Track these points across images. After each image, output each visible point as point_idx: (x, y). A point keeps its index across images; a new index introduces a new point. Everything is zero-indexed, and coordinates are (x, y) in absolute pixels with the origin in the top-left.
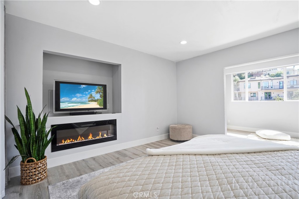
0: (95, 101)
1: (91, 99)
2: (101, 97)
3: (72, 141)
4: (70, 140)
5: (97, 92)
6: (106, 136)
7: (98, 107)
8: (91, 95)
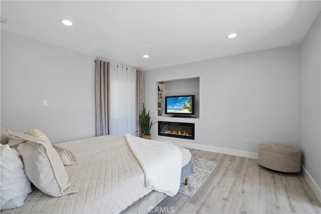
0: (187, 108)
1: (184, 107)
2: (190, 105)
3: (170, 133)
4: (169, 131)
5: (188, 102)
6: (187, 135)
7: (189, 112)
8: (185, 104)
